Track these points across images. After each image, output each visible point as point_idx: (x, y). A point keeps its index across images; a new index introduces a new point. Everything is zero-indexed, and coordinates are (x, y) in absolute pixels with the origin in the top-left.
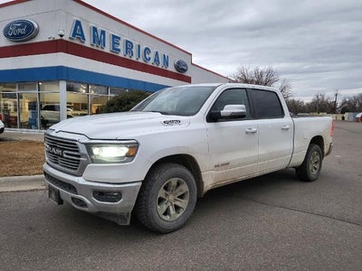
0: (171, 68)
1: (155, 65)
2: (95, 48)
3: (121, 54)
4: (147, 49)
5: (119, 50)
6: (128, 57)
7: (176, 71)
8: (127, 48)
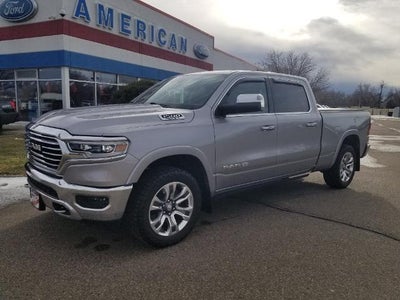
0: (190, 54)
1: (171, 50)
2: (101, 29)
3: (131, 37)
4: (161, 30)
5: (129, 32)
6: (139, 40)
7: (195, 58)
8: (138, 29)
